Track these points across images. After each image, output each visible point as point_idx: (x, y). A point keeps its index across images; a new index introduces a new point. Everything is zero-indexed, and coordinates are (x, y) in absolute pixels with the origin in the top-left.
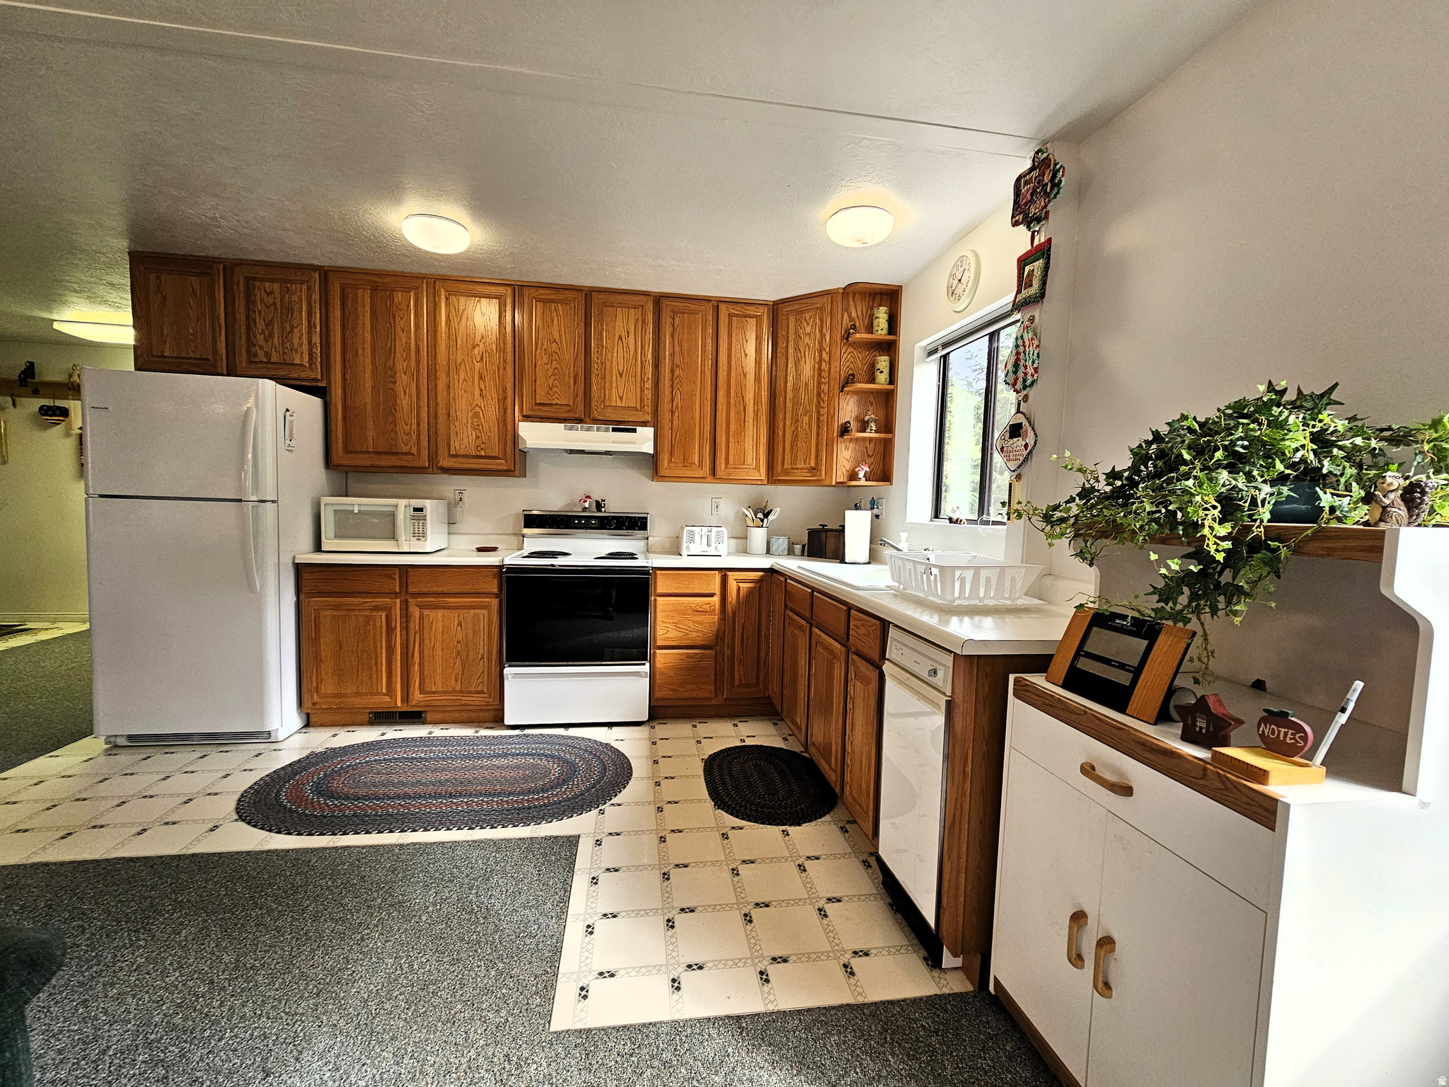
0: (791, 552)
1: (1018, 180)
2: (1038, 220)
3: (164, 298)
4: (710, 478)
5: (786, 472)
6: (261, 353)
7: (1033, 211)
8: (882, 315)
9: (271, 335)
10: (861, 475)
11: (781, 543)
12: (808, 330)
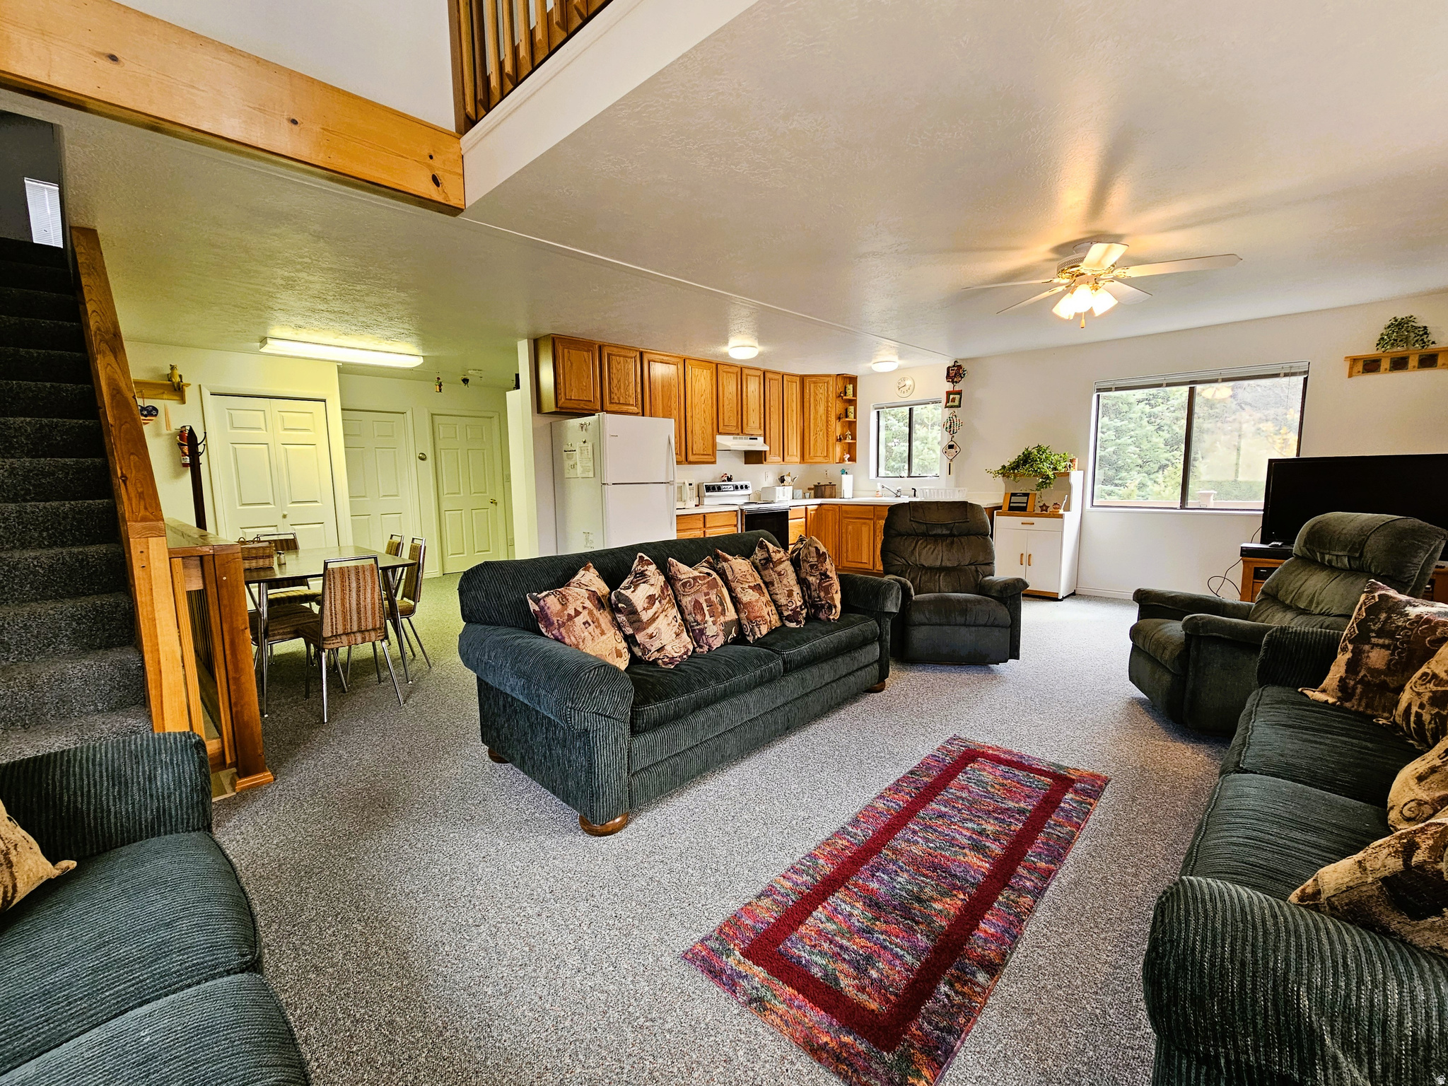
0: (804, 497)
1: (948, 368)
2: (956, 382)
3: (571, 364)
4: (782, 463)
5: (810, 458)
6: (616, 397)
7: (955, 380)
8: (850, 387)
9: (620, 387)
10: (846, 459)
11: (800, 492)
12: (821, 391)
